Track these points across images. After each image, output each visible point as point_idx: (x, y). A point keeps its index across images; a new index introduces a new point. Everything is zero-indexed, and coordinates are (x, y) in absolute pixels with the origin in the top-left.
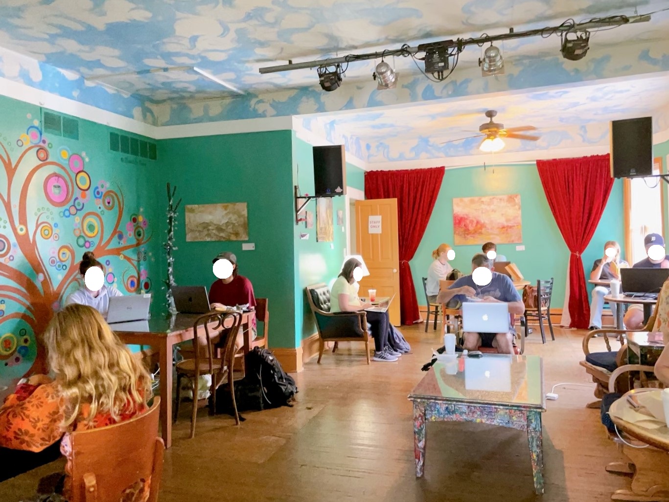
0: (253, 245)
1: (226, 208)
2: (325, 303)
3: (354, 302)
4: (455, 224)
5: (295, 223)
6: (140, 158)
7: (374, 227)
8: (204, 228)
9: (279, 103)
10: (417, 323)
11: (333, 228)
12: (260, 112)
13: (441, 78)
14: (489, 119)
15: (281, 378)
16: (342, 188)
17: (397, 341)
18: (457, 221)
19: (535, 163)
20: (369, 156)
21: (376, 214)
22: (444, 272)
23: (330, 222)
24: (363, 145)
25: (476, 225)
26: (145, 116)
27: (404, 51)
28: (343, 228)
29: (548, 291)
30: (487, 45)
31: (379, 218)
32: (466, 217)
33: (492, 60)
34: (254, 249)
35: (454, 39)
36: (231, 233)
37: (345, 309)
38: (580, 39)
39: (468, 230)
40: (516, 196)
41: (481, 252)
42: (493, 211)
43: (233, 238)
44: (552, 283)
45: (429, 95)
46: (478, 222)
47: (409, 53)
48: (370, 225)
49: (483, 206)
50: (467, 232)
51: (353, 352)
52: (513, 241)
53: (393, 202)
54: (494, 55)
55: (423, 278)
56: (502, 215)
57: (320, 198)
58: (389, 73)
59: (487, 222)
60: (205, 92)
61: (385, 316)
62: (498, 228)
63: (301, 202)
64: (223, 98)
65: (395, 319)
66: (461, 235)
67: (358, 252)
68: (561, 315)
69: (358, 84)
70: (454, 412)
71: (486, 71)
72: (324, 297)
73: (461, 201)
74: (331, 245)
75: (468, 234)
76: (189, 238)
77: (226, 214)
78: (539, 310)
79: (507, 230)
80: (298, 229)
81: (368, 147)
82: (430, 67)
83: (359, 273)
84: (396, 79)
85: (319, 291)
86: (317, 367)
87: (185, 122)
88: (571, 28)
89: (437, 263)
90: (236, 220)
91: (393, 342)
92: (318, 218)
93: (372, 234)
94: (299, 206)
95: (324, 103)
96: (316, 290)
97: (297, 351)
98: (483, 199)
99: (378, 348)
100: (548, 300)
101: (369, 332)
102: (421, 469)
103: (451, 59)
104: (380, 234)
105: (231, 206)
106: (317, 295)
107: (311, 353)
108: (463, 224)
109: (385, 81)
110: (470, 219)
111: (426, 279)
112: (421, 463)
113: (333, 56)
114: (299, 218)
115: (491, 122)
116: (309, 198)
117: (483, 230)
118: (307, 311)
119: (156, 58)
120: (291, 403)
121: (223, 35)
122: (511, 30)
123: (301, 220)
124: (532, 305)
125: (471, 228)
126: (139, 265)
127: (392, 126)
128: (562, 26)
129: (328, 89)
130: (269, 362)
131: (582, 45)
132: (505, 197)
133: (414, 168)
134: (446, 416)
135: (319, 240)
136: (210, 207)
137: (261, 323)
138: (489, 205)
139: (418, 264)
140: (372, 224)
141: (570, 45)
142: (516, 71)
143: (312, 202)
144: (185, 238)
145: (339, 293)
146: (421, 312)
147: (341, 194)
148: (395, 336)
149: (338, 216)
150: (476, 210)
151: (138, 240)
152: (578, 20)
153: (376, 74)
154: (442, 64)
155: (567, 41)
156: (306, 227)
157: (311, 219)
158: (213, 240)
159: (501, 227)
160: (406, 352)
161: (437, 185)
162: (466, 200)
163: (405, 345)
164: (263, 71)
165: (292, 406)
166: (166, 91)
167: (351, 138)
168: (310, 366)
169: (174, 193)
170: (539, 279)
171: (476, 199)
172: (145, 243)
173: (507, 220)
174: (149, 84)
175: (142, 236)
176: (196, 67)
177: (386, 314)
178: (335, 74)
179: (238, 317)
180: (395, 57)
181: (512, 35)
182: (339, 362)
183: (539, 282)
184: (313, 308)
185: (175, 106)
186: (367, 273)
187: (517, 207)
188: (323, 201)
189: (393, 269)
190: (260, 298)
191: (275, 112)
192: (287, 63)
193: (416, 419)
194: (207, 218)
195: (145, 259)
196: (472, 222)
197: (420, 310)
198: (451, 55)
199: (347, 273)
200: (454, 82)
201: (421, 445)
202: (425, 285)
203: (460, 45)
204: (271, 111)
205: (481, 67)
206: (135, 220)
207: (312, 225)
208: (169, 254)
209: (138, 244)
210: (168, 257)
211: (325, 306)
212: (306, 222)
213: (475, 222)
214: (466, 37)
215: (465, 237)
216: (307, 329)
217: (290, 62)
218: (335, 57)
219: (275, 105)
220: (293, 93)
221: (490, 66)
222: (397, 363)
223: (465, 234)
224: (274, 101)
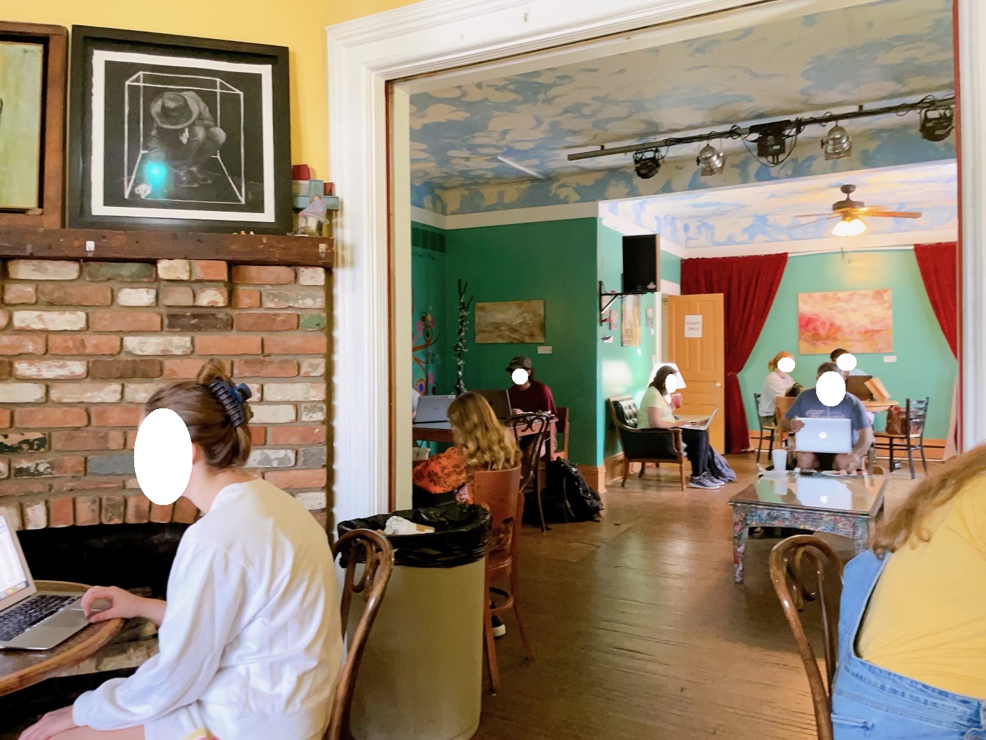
0: (550, 348)
1: (520, 306)
2: (631, 417)
3: (667, 419)
4: (801, 326)
5: (598, 324)
6: (429, 251)
7: (692, 329)
8: (497, 328)
9: (584, 186)
10: (746, 452)
11: (641, 331)
12: (562, 197)
13: (776, 162)
14: (846, 195)
15: (586, 491)
16: (655, 284)
17: (719, 467)
18: (804, 323)
19: (912, 247)
20: (688, 239)
21: (695, 313)
22: (783, 387)
23: (637, 323)
24: (680, 225)
25: (830, 329)
26: (434, 203)
27: (732, 133)
28: (652, 330)
29: (921, 413)
30: (832, 124)
31: (698, 318)
32: (815, 317)
33: (837, 142)
34: (550, 353)
35: (792, 118)
36: (526, 335)
37: (656, 425)
38: (943, 117)
39: (818, 334)
40: (886, 291)
41: (829, 360)
42: (854, 310)
43: (528, 340)
44: (927, 404)
45: (763, 176)
46: (832, 325)
47: (740, 135)
48: (686, 327)
49: (839, 304)
50: (816, 337)
51: (662, 479)
52: (880, 350)
53: (719, 298)
54: (839, 136)
55: (755, 394)
56: (866, 315)
57: (629, 296)
58: (715, 158)
59: (844, 324)
60: (502, 178)
61: (704, 436)
62: (860, 333)
63: (606, 299)
64: (522, 182)
65: (717, 442)
66: (808, 341)
67: (671, 361)
68: (943, 447)
69: (679, 163)
70: (775, 518)
71: (831, 154)
72: (629, 410)
73: (810, 297)
74: (639, 351)
75: (817, 340)
76: (479, 339)
77: (521, 313)
78: (908, 438)
79: (871, 336)
80: (602, 330)
81: (686, 228)
82: (763, 150)
83: (674, 383)
84: (723, 164)
85: (624, 404)
86: (621, 490)
87: (476, 209)
88: (933, 104)
89: (774, 375)
90: (531, 320)
91: (714, 468)
92: (623, 317)
93: (690, 338)
94: (604, 304)
95: (637, 186)
96: (621, 403)
97: (599, 470)
98: (840, 295)
99: (696, 472)
100: (920, 425)
101: (685, 454)
102: (739, 574)
103: (788, 141)
104: (700, 338)
105: (525, 304)
106: (622, 408)
107: (613, 476)
108: (811, 327)
109: (710, 167)
110: (822, 320)
111: (759, 396)
112: (741, 568)
113: (652, 139)
114: (603, 319)
115: (848, 199)
116: (616, 295)
117: (839, 336)
118: (610, 427)
119: (461, 150)
120: (597, 519)
121: (535, 128)
122: (861, 107)
123: (605, 320)
124: (899, 431)
125: (822, 332)
126: (427, 368)
127: (718, 204)
128: (921, 102)
129: (644, 176)
130: (573, 473)
131: (945, 124)
132: (870, 292)
133: (746, 254)
134: (768, 522)
135: (624, 345)
136: (504, 306)
137: (561, 434)
138: (847, 302)
139: (749, 378)
140: (689, 326)
141: (929, 125)
142: (872, 146)
143: (618, 299)
144: (474, 339)
145: (650, 406)
146: (752, 438)
147: (654, 290)
148: (716, 461)
149: (646, 315)
150: (830, 309)
151: (426, 340)
152: (939, 95)
153: (700, 158)
154: (778, 147)
155: (927, 120)
156: (610, 329)
157: (615, 319)
158: (505, 341)
159: (863, 331)
160: (730, 481)
161: (776, 277)
162: (817, 295)
163: (730, 473)
164: (571, 158)
165: (598, 521)
166: (461, 179)
167: (665, 218)
168: (614, 489)
169: (465, 290)
170: (908, 398)
171: (830, 294)
172: (433, 343)
173: (872, 323)
174: (445, 173)
175: (430, 337)
176: (500, 156)
177: (706, 432)
178: (653, 160)
179: (546, 422)
180: (723, 139)
181: (861, 113)
182: (645, 487)
183: (908, 401)
184: (617, 422)
185: (466, 192)
186: (683, 385)
187: (886, 305)
188: (630, 298)
189: (715, 382)
190: (560, 406)
191: (579, 198)
192: (599, 148)
193: (736, 524)
194: (499, 317)
195: (433, 362)
196: (823, 324)
197: (750, 436)
198: (788, 136)
199: (659, 384)
200: (795, 160)
201: (741, 549)
202: (757, 403)
203: (799, 124)
204: (574, 196)
205: (824, 150)
206: (424, 319)
207: (616, 327)
208: (459, 356)
209: (426, 346)
210: (458, 359)
211: (630, 421)
212: (610, 323)
213: (828, 324)
214: (806, 116)
215: (814, 344)
216: (609, 448)
217: (603, 147)
218: (654, 141)
219: (579, 189)
220: (600, 175)
221: (835, 149)
222: (718, 491)
223: (813, 340)
224: (578, 184)
